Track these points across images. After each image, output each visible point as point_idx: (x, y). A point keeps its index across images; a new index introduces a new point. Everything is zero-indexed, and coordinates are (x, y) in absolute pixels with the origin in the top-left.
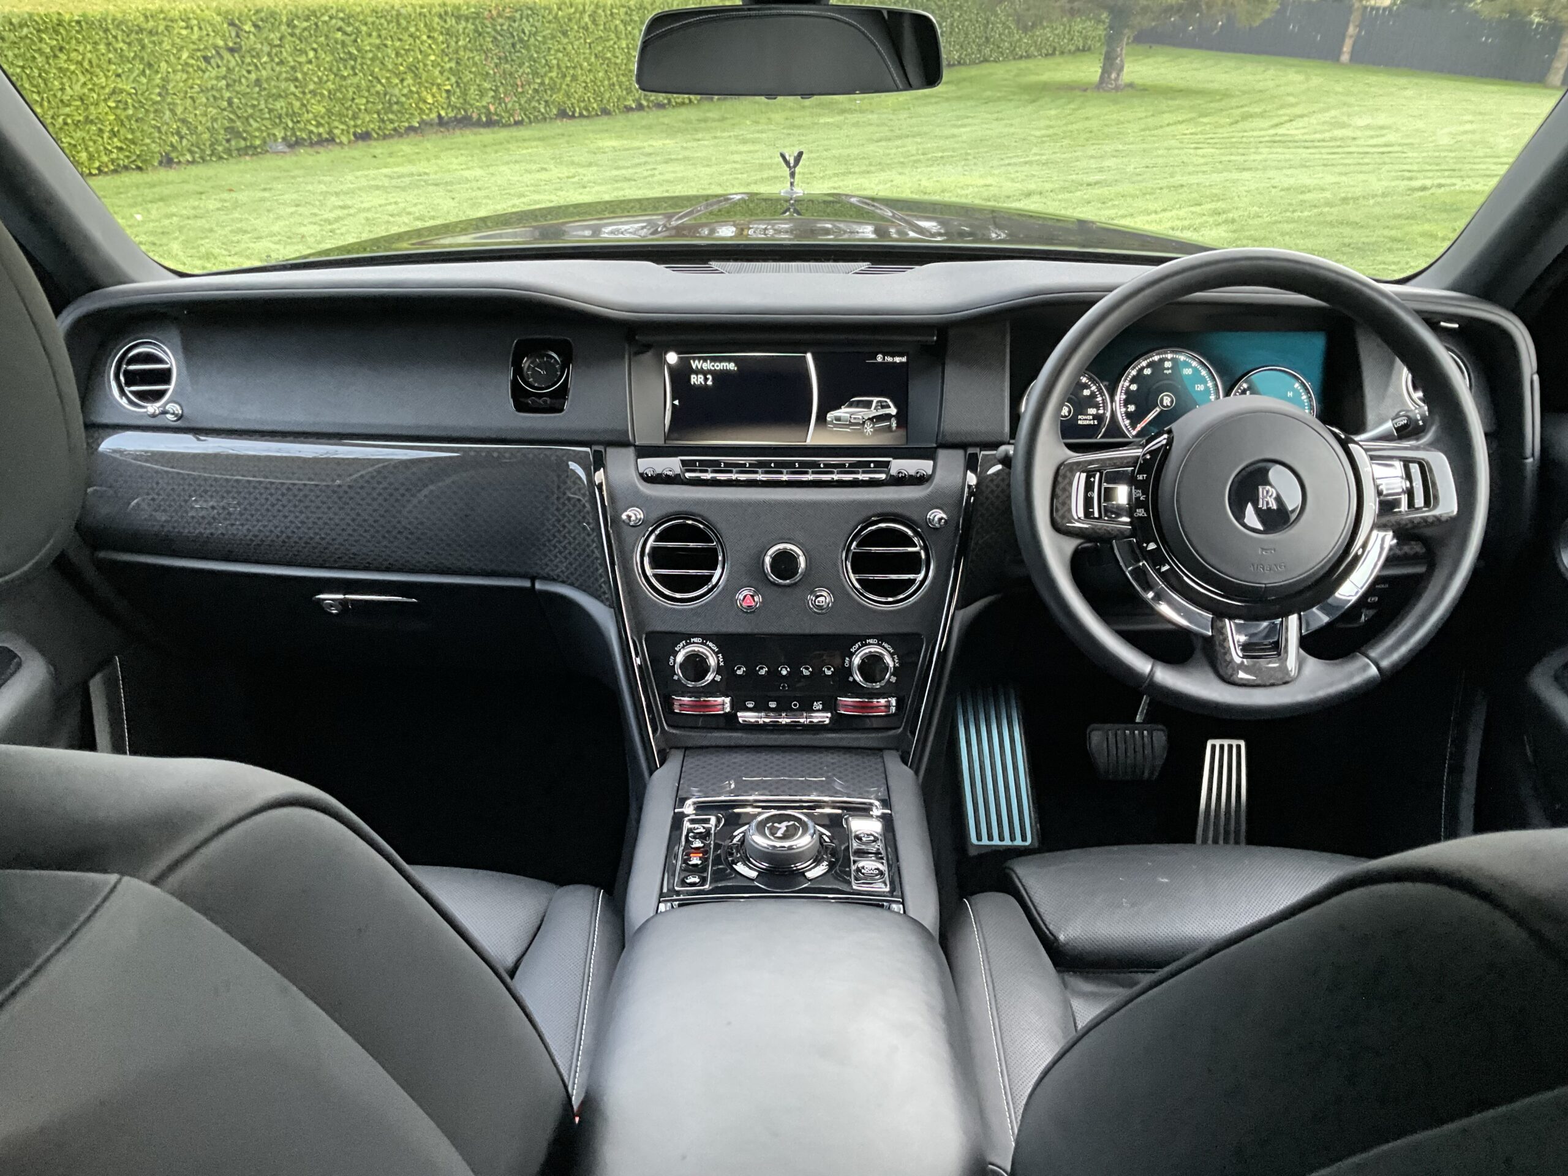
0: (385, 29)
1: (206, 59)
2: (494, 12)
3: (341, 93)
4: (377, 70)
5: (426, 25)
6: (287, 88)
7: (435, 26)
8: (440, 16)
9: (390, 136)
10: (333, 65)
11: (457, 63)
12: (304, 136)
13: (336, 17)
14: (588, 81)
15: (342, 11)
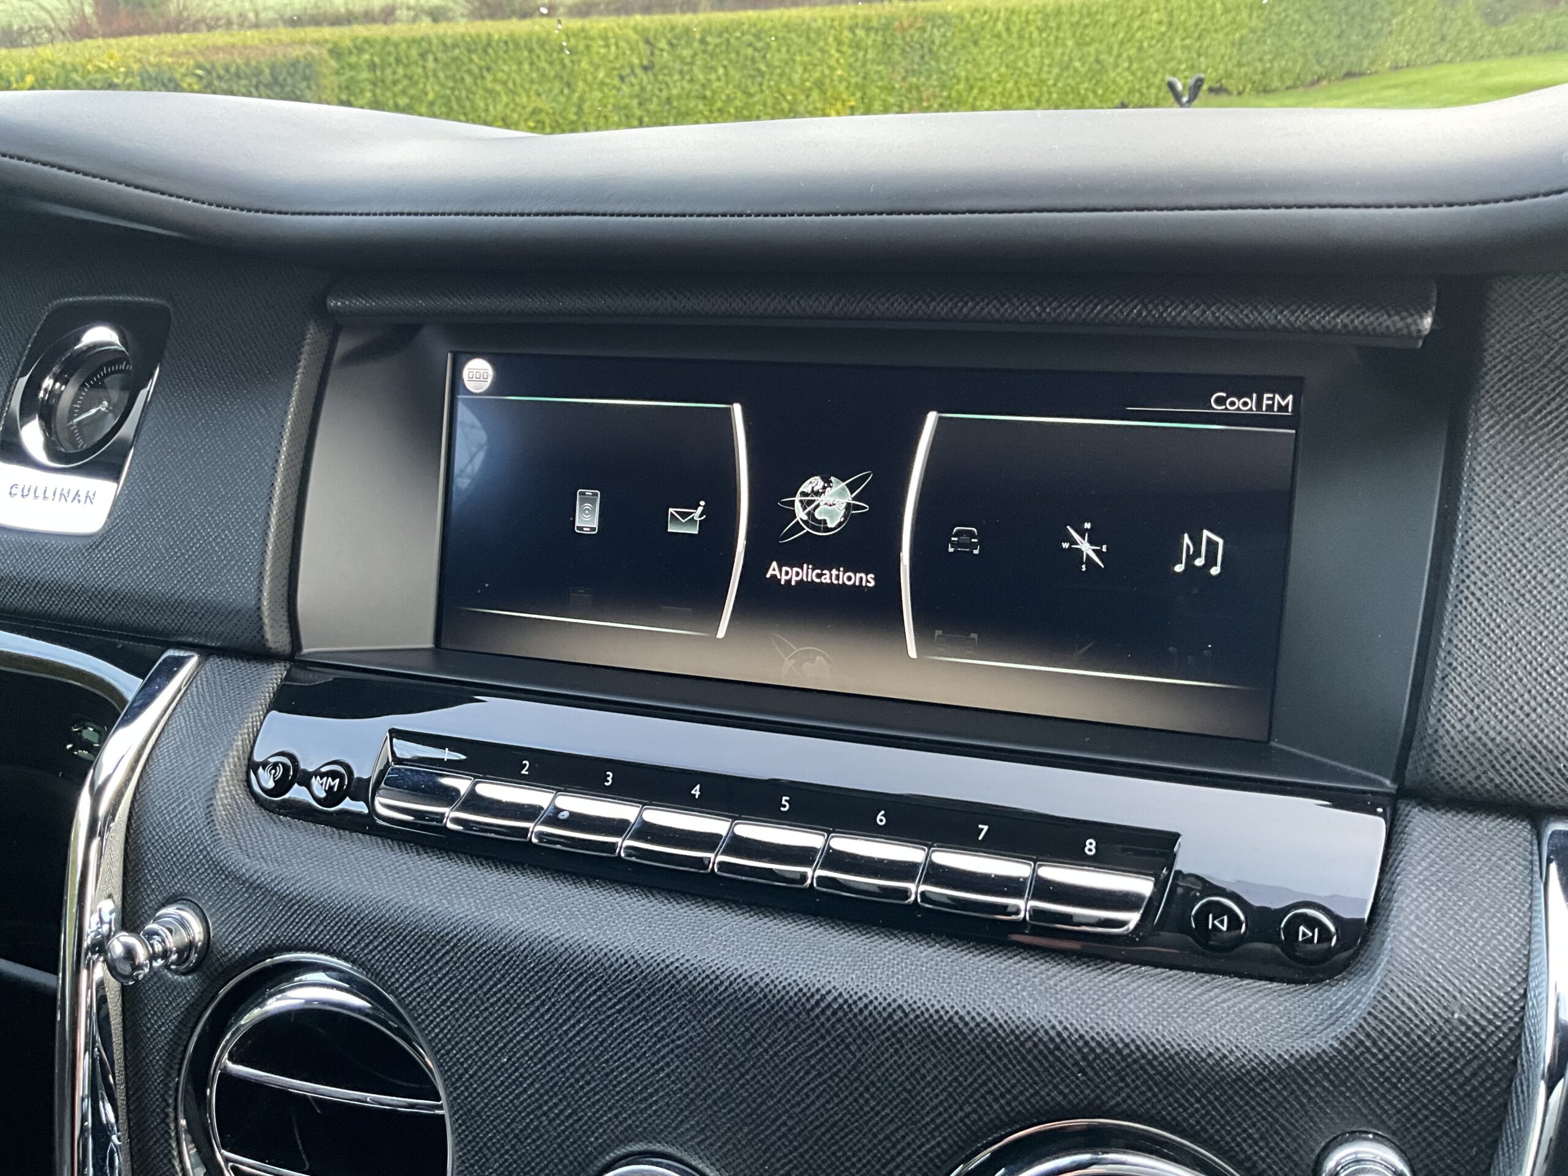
0: (795, 44)
1: (622, 78)
2: (906, 24)
7: (845, 39)
8: (850, 29)
10: (741, 81)
13: (748, 33)
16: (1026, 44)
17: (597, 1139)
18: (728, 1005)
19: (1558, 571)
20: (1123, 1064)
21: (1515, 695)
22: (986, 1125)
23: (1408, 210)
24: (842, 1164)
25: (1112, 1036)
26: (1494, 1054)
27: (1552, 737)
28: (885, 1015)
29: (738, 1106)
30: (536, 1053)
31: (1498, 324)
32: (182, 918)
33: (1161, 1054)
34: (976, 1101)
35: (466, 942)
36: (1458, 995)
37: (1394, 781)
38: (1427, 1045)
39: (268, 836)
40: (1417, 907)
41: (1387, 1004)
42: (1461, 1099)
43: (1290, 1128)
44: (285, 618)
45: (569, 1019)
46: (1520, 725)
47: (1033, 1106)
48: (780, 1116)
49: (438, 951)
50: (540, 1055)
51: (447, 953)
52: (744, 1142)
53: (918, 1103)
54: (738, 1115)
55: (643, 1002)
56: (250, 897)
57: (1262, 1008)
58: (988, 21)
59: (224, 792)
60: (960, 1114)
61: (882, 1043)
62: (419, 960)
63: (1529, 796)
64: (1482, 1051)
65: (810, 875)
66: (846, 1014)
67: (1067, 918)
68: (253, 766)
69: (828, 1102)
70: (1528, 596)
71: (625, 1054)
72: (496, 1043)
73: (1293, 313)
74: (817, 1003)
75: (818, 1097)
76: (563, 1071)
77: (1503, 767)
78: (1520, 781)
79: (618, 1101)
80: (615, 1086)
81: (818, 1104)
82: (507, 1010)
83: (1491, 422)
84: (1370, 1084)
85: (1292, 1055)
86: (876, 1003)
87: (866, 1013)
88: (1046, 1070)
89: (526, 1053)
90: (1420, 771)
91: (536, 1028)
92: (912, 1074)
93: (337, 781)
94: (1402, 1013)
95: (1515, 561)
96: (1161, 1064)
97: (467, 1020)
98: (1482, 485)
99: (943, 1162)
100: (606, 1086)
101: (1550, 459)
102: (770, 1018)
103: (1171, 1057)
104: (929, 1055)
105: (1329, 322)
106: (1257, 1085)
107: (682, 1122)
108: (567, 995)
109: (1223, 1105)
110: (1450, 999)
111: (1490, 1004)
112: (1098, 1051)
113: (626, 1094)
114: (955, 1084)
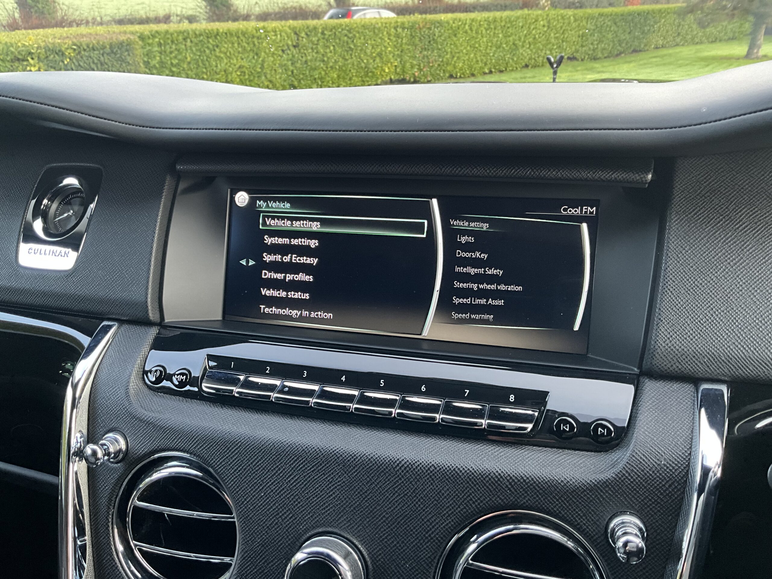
0: (368, 35)
1: (283, 51)
2: (421, 26)
3: (345, 67)
4: (362, 55)
5: (387, 33)
6: (320, 65)
7: (392, 33)
8: (395, 28)
10: (341, 53)
11: (402, 52)
13: (345, 30)
14: (465, 59)
15: (347, 26)
16: (480, 36)
17: (303, 527)
18: (360, 467)
19: (704, 280)
20: (526, 486)
21: (687, 331)
22: (469, 513)
23: (640, 131)
24: (409, 532)
25: (522, 474)
26: (678, 478)
27: (702, 348)
28: (426, 469)
29: (364, 510)
30: (276, 491)
31: (679, 177)
32: (116, 438)
33: (542, 481)
34: (465, 504)
35: (245, 444)
36: (663, 454)
37: (638, 369)
38: (651, 475)
39: (154, 402)
40: (647, 419)
41: (634, 459)
42: (664, 496)
43: (595, 511)
44: (158, 307)
45: (291, 475)
46: (689, 344)
47: (489, 505)
48: (383, 513)
49: (233, 448)
50: (278, 492)
51: (237, 449)
52: (367, 525)
53: (441, 505)
54: (364, 514)
55: (323, 467)
56: (147, 428)
57: (584, 462)
58: (461, 25)
59: (133, 383)
60: (459, 509)
61: (426, 480)
62: (224, 453)
63: (693, 373)
64: (673, 477)
65: (394, 412)
66: (410, 469)
67: (503, 427)
68: (145, 373)
69: (403, 506)
70: (691, 290)
71: (315, 490)
72: (259, 487)
73: (594, 173)
74: (398, 465)
75: (399, 505)
76: (288, 498)
77: (682, 361)
78: (689, 367)
79: (312, 510)
80: (311, 504)
81: (399, 507)
82: (263, 473)
83: (676, 218)
84: (628, 492)
85: (596, 481)
86: (423, 464)
87: (419, 468)
88: (494, 489)
89: (272, 491)
90: (649, 363)
91: (276, 480)
92: (438, 493)
93: (185, 377)
94: (641, 462)
95: (686, 276)
96: (542, 485)
97: (246, 477)
98: (673, 244)
99: (452, 530)
100: (307, 504)
101: (700, 234)
102: (378, 472)
103: (546, 483)
104: (445, 485)
105: (609, 177)
106: (582, 493)
107: (340, 518)
108: (290, 465)
109: (568, 502)
110: (660, 456)
111: (676, 458)
112: (516, 481)
113: (316, 507)
114: (456, 497)
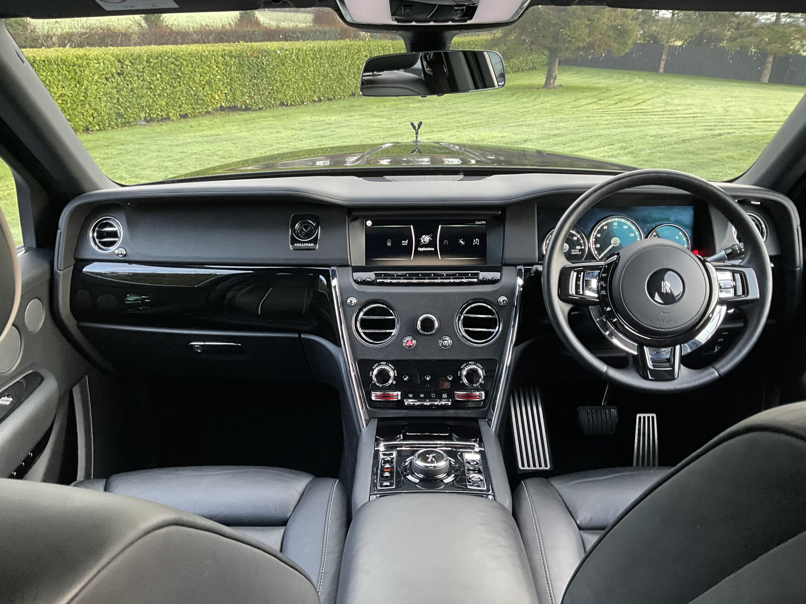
0: (195, 63)
1: (107, 79)
2: (249, 54)
3: (173, 95)
4: (191, 83)
5: (215, 61)
6: (147, 92)
7: (220, 61)
8: (222, 56)
9: (198, 116)
10: (169, 81)
11: (231, 80)
12: (154, 117)
13: (171, 57)
14: (295, 87)
15: (174, 54)
22: (466, 302)
26: (513, 288)
31: (507, 213)
36: (509, 284)
37: (501, 264)
40: (504, 278)
47: (470, 300)
56: (363, 295)
57: (490, 287)
58: (288, 54)
63: (514, 263)
65: (439, 281)
70: (512, 242)
73: (484, 212)
77: (512, 261)
83: (507, 223)
84: (502, 292)
85: (493, 290)
88: (469, 296)
94: (504, 285)
95: (511, 239)
98: (507, 230)
101: (513, 227)
105: (488, 213)
106: (490, 294)
111: (512, 284)
